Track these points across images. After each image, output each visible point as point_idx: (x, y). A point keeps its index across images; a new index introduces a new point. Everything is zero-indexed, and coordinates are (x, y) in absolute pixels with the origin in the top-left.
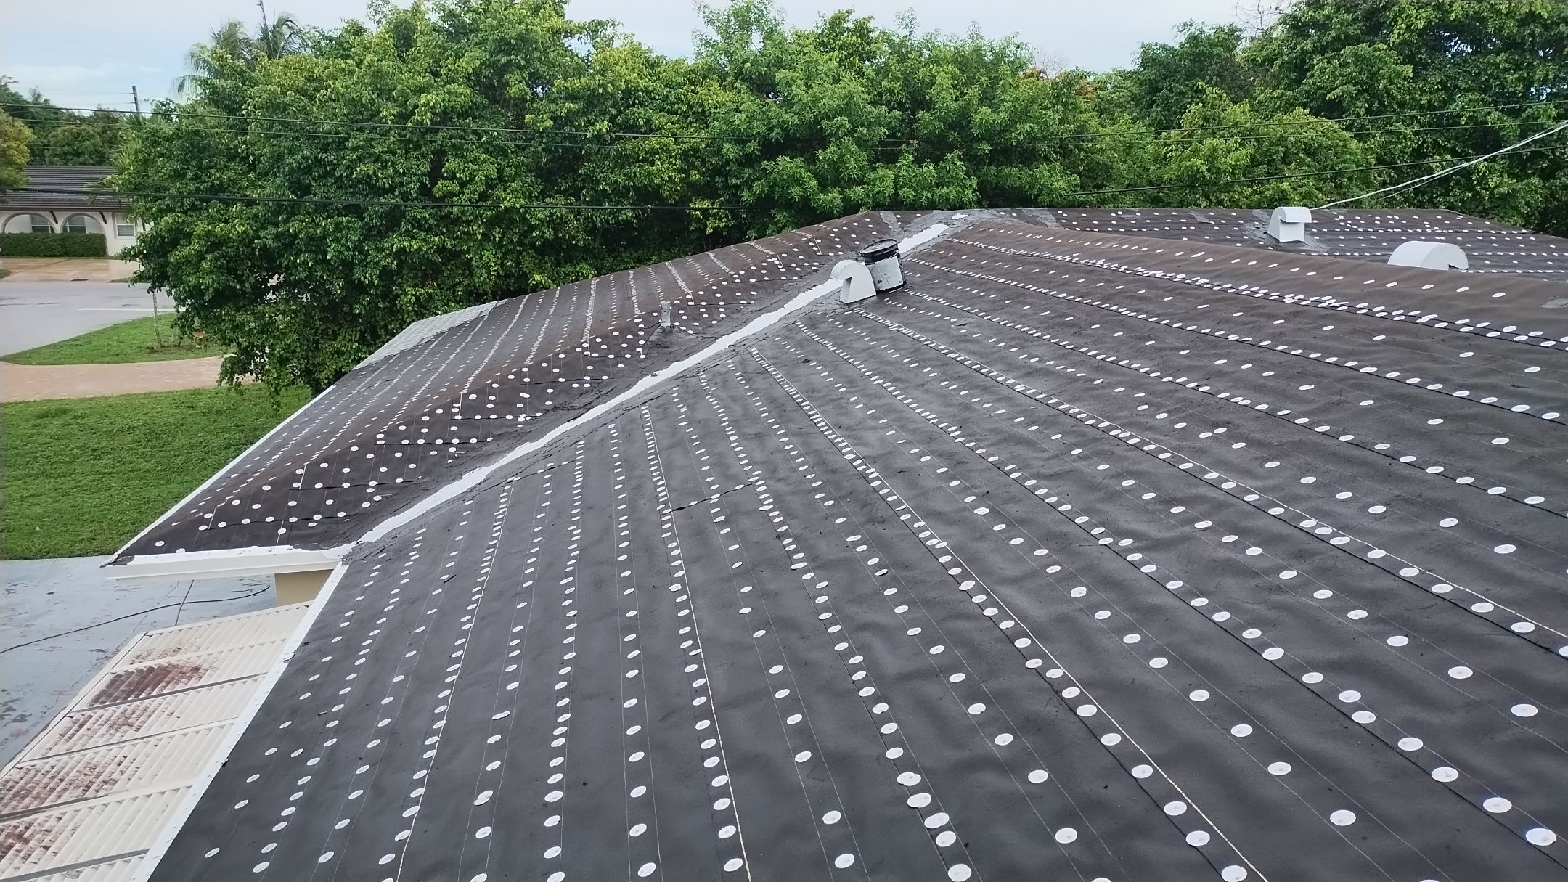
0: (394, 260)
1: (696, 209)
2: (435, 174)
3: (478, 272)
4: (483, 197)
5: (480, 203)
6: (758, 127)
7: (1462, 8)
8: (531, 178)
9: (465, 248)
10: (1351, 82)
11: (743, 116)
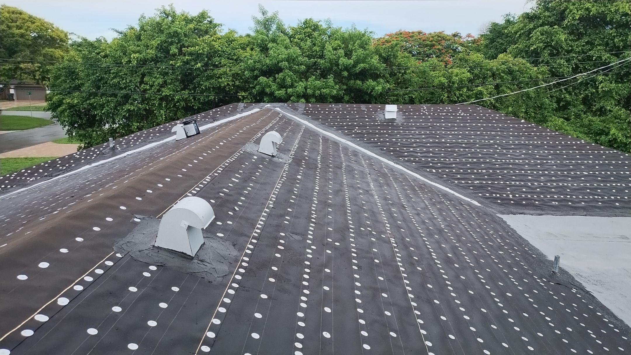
0: (127, 113)
1: (240, 96)
2: (142, 82)
3: (159, 118)
4: (159, 91)
5: (157, 93)
6: (258, 66)
7: (596, 10)
8: (177, 84)
9: (154, 109)
10: (543, 42)
11: (252, 61)
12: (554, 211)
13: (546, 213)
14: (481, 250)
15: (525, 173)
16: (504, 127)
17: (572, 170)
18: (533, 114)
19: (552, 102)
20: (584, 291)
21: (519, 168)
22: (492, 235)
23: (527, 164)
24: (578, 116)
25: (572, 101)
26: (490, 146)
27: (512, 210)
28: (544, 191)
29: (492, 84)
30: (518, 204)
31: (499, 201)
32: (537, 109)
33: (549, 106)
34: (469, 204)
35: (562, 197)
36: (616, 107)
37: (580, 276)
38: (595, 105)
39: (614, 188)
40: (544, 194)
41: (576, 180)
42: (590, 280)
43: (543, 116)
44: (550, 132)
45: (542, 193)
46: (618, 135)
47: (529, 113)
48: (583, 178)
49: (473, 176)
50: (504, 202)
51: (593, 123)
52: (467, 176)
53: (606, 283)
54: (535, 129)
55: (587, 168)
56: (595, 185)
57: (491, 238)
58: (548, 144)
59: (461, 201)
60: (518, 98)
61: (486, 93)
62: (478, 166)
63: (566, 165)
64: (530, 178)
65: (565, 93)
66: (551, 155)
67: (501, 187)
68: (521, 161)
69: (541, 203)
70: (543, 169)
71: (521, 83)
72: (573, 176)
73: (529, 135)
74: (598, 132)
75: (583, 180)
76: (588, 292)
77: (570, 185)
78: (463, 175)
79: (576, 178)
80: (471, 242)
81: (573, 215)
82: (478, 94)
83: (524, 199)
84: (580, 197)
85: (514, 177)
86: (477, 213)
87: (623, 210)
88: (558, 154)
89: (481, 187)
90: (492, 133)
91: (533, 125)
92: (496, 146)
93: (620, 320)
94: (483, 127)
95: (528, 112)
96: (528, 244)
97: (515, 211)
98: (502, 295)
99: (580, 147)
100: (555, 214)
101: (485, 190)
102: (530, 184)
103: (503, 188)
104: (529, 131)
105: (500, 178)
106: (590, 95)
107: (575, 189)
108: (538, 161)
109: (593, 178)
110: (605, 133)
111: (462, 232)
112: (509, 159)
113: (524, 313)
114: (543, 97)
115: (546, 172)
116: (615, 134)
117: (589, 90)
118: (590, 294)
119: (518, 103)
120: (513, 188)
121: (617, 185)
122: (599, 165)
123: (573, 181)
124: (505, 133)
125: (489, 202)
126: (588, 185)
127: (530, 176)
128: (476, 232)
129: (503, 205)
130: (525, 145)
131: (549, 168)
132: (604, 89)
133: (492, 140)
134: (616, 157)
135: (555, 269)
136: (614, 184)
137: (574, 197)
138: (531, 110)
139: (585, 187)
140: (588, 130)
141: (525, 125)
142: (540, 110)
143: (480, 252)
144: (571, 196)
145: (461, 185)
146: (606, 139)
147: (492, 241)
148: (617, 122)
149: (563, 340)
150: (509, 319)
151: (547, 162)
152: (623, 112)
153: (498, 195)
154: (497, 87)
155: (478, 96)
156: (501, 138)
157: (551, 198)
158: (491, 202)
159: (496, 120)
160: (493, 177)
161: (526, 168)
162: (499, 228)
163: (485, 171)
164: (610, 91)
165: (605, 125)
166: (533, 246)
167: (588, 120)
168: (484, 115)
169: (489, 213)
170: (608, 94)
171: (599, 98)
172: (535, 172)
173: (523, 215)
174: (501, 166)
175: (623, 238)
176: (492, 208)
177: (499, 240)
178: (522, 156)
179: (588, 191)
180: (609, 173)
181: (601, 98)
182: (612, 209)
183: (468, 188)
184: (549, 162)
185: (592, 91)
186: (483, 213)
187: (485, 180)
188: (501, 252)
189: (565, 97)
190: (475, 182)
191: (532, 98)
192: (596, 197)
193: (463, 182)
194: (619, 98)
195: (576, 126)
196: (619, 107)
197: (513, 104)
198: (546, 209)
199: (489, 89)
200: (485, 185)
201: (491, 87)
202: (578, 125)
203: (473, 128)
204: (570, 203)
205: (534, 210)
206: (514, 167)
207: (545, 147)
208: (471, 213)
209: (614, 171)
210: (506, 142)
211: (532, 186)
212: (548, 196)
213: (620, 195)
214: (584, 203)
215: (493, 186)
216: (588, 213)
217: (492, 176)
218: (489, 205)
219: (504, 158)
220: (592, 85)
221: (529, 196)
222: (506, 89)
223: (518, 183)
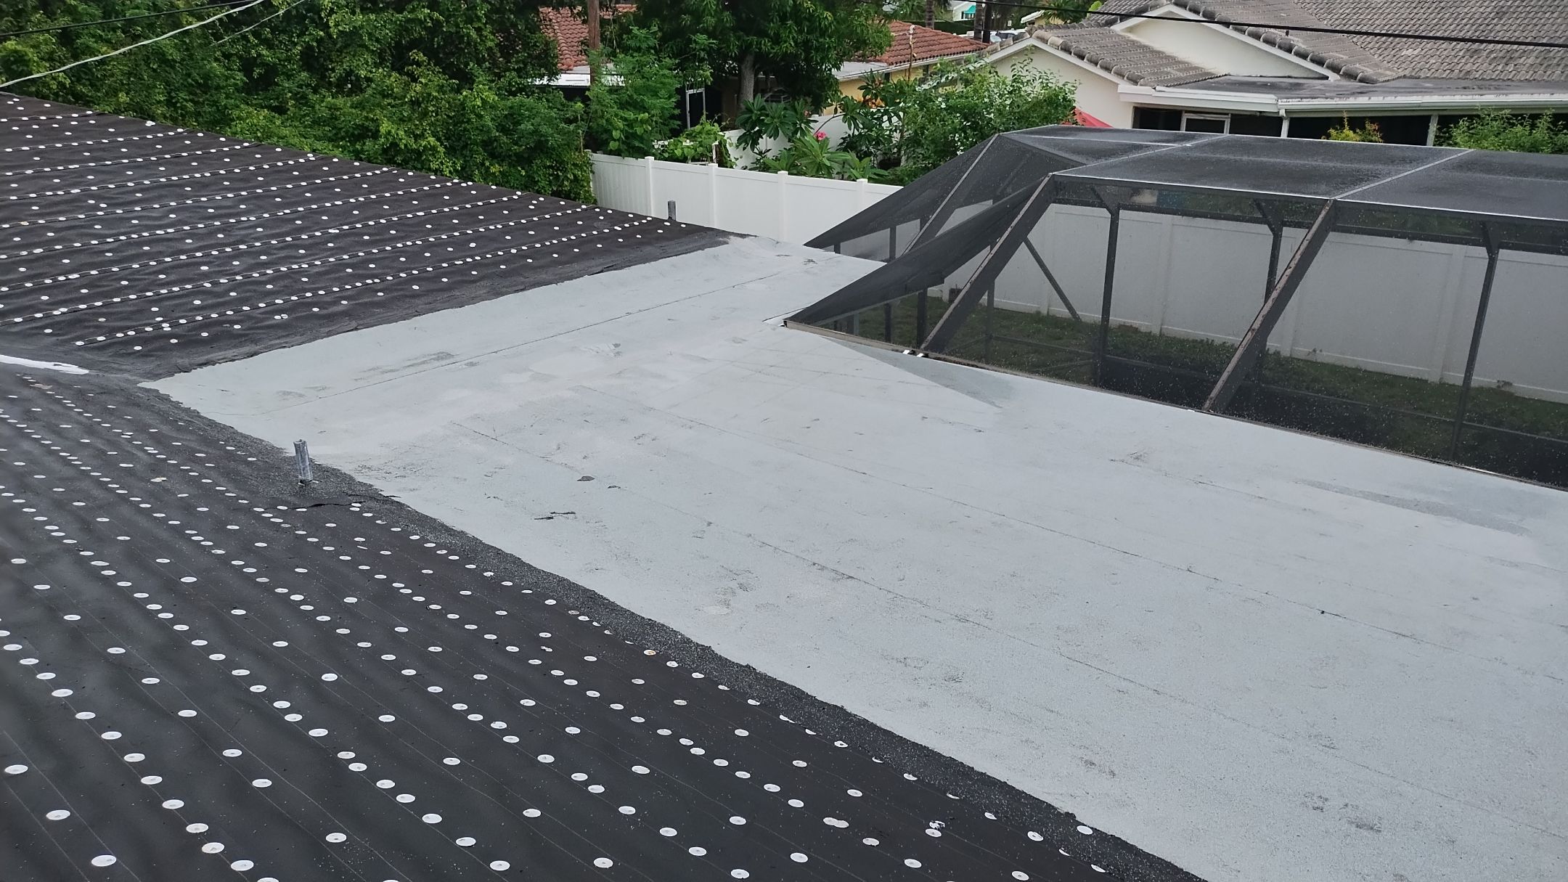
12: (284, 336)
13: (265, 348)
14: (96, 492)
15: (190, 260)
16: (102, 146)
17: (301, 230)
18: (189, 105)
19: (231, 70)
20: (377, 501)
21: (170, 250)
22: (129, 441)
23: (189, 235)
24: (301, 99)
25: (280, 64)
26: (74, 204)
27: (180, 361)
28: (248, 294)
29: (48, 31)
30: (189, 341)
31: (138, 348)
32: (198, 91)
33: (226, 81)
34: (51, 378)
35: (294, 298)
36: (379, 69)
37: (367, 470)
38: (333, 70)
39: (401, 252)
40: (250, 302)
41: (317, 252)
42: (390, 471)
43: (218, 110)
44: (228, 143)
45: (244, 301)
46: (397, 134)
47: (179, 105)
48: (331, 245)
49: (45, 298)
50: (150, 347)
51: (339, 113)
52: (25, 301)
53: (423, 464)
54: (188, 142)
55: (333, 218)
56: (361, 254)
57: (128, 452)
58: (230, 176)
59: (25, 375)
60: (136, 65)
61: (36, 59)
62: (51, 265)
63: (285, 220)
64: (205, 268)
65: (257, 45)
66: (244, 200)
67: (135, 308)
68: (169, 230)
69: (247, 325)
70: (232, 240)
71: (131, 22)
72: (307, 242)
73: (176, 160)
74: (356, 132)
75: (331, 249)
76: (387, 500)
77: (307, 266)
78: (15, 301)
79: (315, 247)
80: (62, 481)
81: (329, 334)
82: (14, 63)
83: (204, 326)
84: (336, 289)
85: (164, 276)
86: (80, 396)
87: (430, 299)
88: (259, 197)
89: (75, 323)
90: (70, 167)
91: (180, 130)
92: (92, 202)
93: (459, 532)
94: (39, 153)
95: (176, 102)
96: (230, 434)
97: (186, 361)
98: (168, 588)
99: (308, 170)
100: (286, 343)
101: (89, 327)
102: (208, 285)
103: (140, 311)
104: (172, 148)
105: (125, 286)
106: (315, 44)
107: (320, 274)
108: (216, 223)
109: (353, 238)
110: (370, 134)
111: (31, 460)
112: (138, 229)
113: (235, 608)
114: (203, 59)
115: (241, 247)
116: (390, 132)
117: (310, 34)
118: (393, 502)
119: (139, 78)
120: (167, 303)
121: (405, 246)
122: (358, 206)
123: (310, 255)
124: (107, 163)
125: (110, 356)
126: (346, 257)
127: (204, 264)
128: (77, 447)
129: (152, 356)
130: (170, 185)
131: (247, 235)
132: (340, 28)
133: (75, 185)
134: (391, 181)
135: (304, 474)
136: (400, 245)
137: (321, 292)
138: (180, 95)
139: (340, 264)
140: (334, 132)
141: (159, 135)
142: (206, 94)
143: (95, 499)
144: (314, 291)
145: (14, 330)
146: (376, 147)
147: (129, 457)
148: (389, 104)
149: (338, 631)
150: (194, 643)
151: (239, 222)
152: (394, 80)
153: (131, 333)
154: (66, 37)
155: (14, 67)
156: (101, 177)
157: (269, 308)
158: (117, 355)
159: (72, 129)
160: (108, 286)
161: (189, 247)
162: (148, 418)
163: (76, 276)
164: (355, 32)
165: (365, 114)
166: (246, 437)
167: (326, 107)
168: (34, 120)
169: (116, 385)
170: (352, 39)
171: (338, 51)
172: (215, 253)
173: (209, 367)
174: (119, 254)
175: (442, 358)
176: (121, 370)
177: (151, 450)
178: (171, 216)
179: (349, 270)
180: (383, 221)
181: (340, 51)
182: (408, 300)
183: (39, 334)
184: (243, 219)
185: (318, 35)
186: (98, 391)
187: (83, 299)
188: (158, 480)
189: (259, 55)
190: (56, 313)
191: (176, 62)
192: (369, 281)
193: (18, 320)
194: (380, 49)
195: (303, 125)
196: (383, 68)
197: (128, 84)
198: (264, 336)
199: (43, 47)
200: (86, 314)
201: (48, 41)
202: (308, 120)
203: (9, 161)
204: (316, 310)
205: (235, 347)
206: (156, 249)
207: (226, 183)
208: (59, 402)
209: (394, 215)
210: (117, 186)
211: (216, 289)
212: (262, 305)
213: (416, 266)
214: (346, 302)
215: (110, 310)
216: (361, 322)
217: (99, 286)
218: (114, 365)
219: (123, 230)
220: (313, 21)
221: (214, 315)
222: (96, 42)
223: (176, 289)
